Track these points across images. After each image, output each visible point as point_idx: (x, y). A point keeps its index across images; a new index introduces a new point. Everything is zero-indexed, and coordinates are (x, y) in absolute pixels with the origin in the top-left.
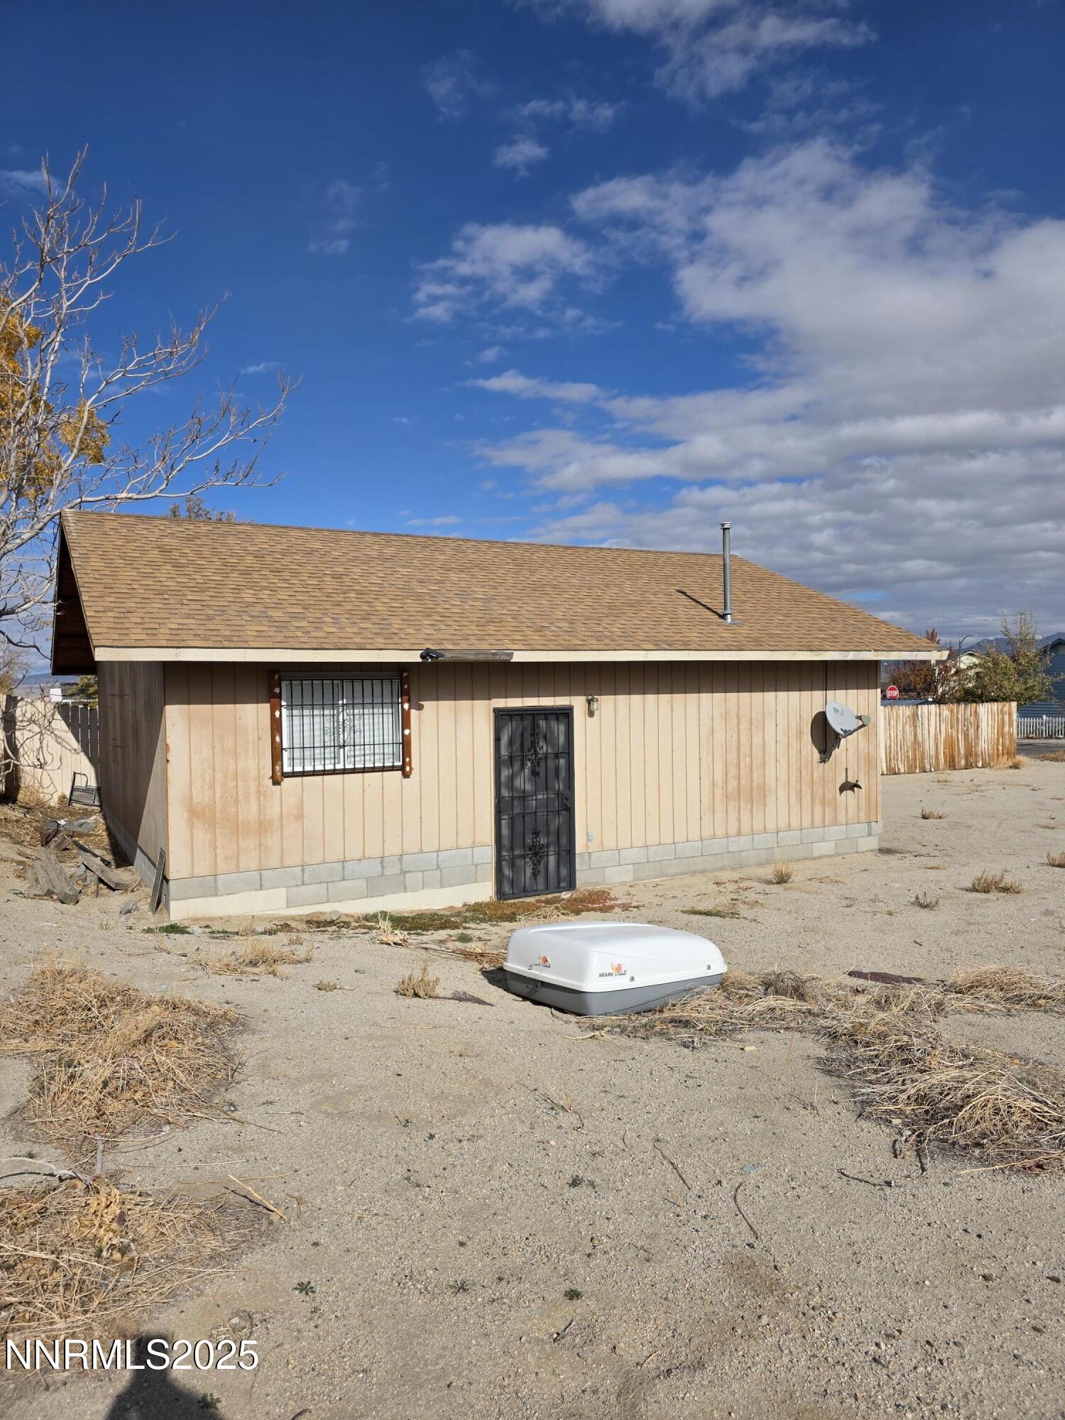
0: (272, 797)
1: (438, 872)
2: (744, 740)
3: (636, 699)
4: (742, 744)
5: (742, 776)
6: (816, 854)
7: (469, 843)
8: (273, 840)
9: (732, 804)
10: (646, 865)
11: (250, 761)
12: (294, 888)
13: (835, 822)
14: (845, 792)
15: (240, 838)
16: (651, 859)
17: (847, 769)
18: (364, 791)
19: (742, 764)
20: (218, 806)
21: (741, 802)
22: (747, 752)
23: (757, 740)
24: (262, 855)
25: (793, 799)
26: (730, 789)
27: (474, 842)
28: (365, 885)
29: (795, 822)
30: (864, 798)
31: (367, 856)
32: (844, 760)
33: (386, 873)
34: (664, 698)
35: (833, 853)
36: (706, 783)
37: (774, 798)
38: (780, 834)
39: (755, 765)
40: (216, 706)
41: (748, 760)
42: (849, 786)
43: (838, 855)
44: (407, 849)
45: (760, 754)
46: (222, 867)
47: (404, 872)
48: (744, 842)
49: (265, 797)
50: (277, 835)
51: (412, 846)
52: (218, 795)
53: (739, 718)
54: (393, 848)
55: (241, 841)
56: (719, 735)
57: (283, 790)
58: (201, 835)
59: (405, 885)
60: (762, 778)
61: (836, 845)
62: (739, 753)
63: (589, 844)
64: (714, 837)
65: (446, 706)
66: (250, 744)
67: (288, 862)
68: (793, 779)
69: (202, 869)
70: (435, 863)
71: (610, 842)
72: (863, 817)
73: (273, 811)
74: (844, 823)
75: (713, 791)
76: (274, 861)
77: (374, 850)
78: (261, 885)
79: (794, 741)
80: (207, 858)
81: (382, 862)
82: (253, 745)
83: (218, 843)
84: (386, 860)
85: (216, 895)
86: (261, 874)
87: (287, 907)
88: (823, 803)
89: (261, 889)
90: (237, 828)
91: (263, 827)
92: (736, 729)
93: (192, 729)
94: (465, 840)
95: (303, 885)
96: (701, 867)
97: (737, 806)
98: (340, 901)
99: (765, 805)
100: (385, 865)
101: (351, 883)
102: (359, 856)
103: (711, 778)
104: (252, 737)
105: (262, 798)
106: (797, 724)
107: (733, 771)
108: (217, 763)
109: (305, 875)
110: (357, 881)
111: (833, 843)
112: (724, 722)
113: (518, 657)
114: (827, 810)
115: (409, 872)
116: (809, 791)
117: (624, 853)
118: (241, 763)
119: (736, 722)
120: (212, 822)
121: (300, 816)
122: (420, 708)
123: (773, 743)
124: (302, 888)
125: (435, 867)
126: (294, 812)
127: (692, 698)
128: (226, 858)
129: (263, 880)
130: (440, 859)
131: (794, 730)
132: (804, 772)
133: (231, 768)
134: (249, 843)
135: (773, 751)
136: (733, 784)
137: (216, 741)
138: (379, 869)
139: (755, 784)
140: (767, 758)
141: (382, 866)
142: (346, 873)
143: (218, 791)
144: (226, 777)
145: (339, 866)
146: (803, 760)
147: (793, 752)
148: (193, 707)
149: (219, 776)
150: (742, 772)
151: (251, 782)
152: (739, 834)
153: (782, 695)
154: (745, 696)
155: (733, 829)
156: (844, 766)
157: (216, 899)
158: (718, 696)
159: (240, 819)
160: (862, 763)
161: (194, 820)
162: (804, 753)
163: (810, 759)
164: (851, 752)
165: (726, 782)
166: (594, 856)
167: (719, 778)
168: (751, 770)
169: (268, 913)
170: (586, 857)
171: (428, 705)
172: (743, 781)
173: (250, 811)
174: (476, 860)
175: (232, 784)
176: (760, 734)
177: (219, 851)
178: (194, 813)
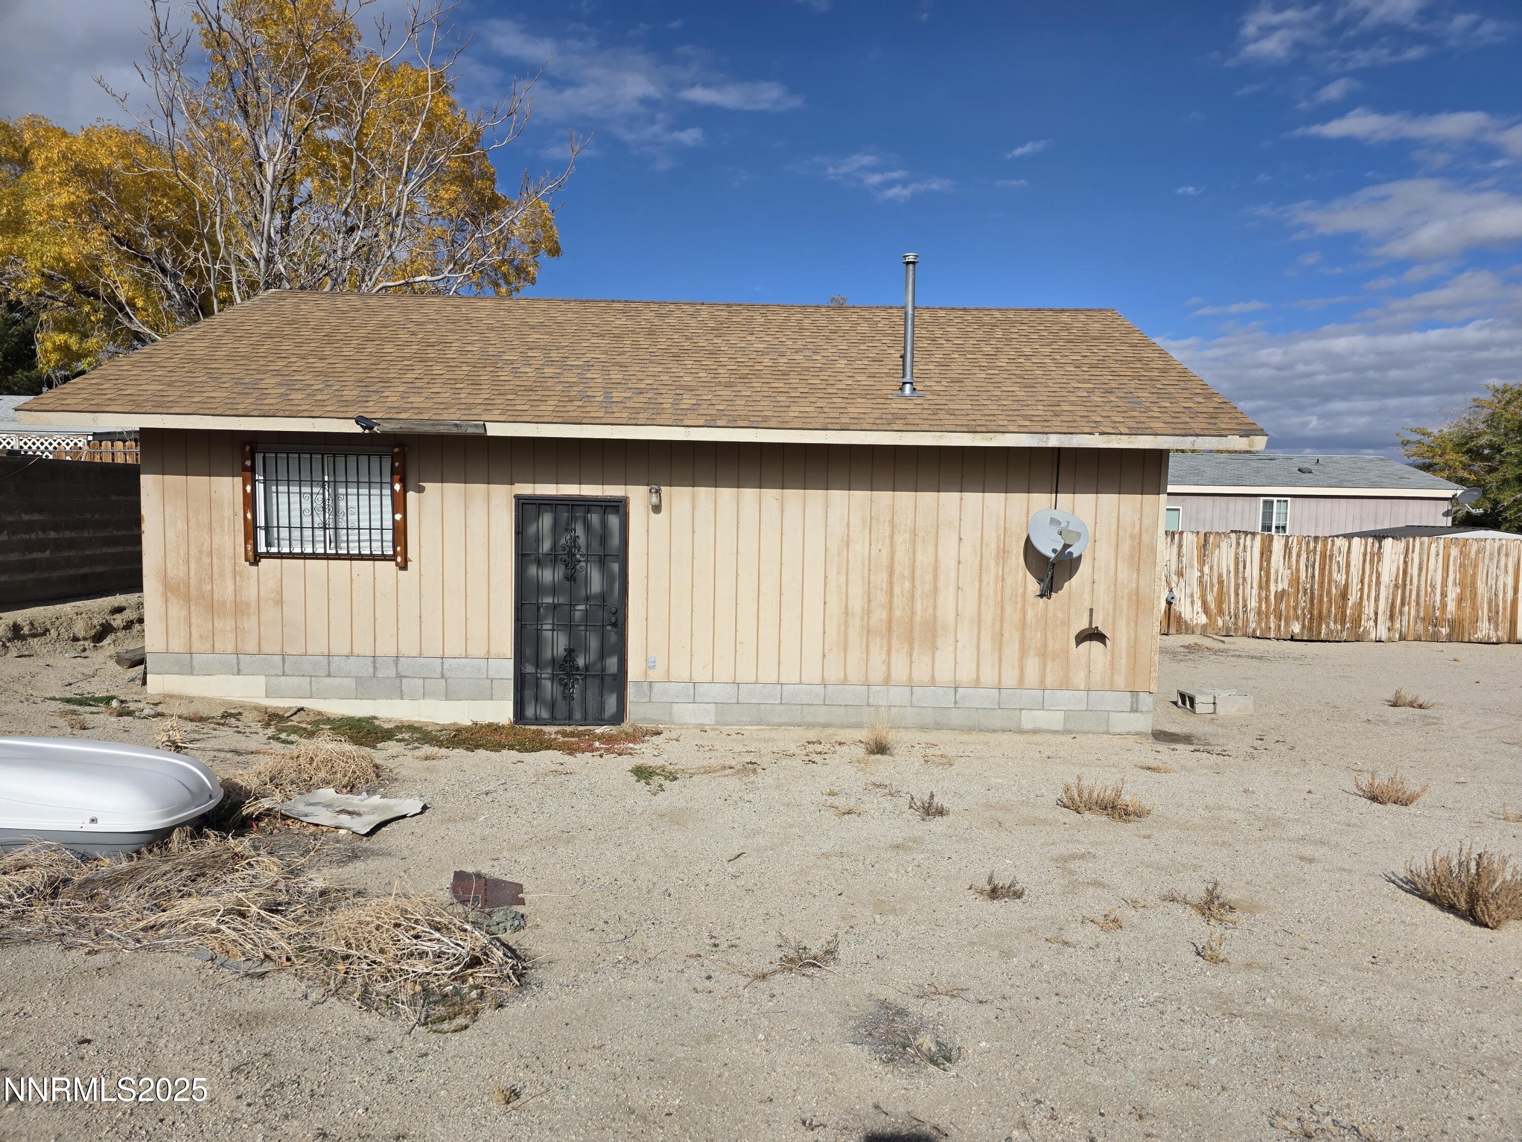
0: (248, 578)
1: (443, 681)
2: (901, 555)
3: (726, 494)
4: (897, 561)
5: (895, 606)
6: (1027, 725)
7: (483, 653)
8: (250, 623)
9: (877, 645)
10: (735, 707)
11: (226, 538)
12: (274, 678)
13: (1066, 685)
14: (1086, 644)
15: (215, 619)
16: (741, 700)
17: (1091, 610)
18: (352, 581)
19: (897, 590)
20: (193, 582)
21: (894, 641)
22: (906, 573)
23: (924, 558)
24: (239, 639)
25: (986, 644)
26: (874, 620)
27: (488, 652)
28: (354, 685)
29: (988, 674)
30: (1124, 655)
31: (356, 652)
32: (1087, 596)
33: (379, 674)
34: (771, 494)
35: (1061, 728)
36: (835, 608)
37: (952, 641)
38: (960, 690)
39: (918, 592)
40: (191, 478)
41: (907, 584)
42: (1093, 635)
43: (1069, 732)
44: (404, 650)
45: (929, 578)
46: (197, 646)
47: (400, 677)
48: (897, 695)
49: (241, 577)
50: (254, 619)
51: (409, 647)
52: (192, 572)
53: (893, 526)
54: (386, 648)
55: (216, 622)
56: (859, 548)
57: (261, 571)
58: (177, 611)
59: (402, 691)
60: (931, 611)
61: (1066, 719)
62: (891, 574)
63: (650, 672)
64: (845, 682)
65: (453, 490)
66: (226, 520)
67: (266, 649)
68: (989, 616)
69: (177, 645)
70: (439, 670)
71: (680, 671)
72: (1121, 681)
73: (250, 592)
74: (1082, 687)
75: (846, 621)
76: (252, 647)
77: (363, 647)
78: (239, 670)
79: (992, 563)
80: (182, 634)
81: (374, 662)
82: (229, 521)
83: (193, 620)
84: (378, 660)
85: (192, 674)
86: (238, 658)
87: (267, 697)
88: (1043, 654)
89: (238, 674)
90: (212, 608)
91: (239, 609)
92: (888, 541)
93: (166, 500)
94: (477, 648)
95: (283, 675)
96: (822, 720)
97: (885, 645)
98: (325, 699)
99: (934, 648)
100: (378, 666)
101: (338, 681)
102: (347, 651)
103: (844, 604)
104: (228, 513)
105: (238, 578)
106: (998, 538)
107: (881, 597)
108: (191, 536)
109: (286, 665)
110: (345, 679)
111: (1060, 716)
112: (867, 530)
113: (494, 430)
114: (1050, 665)
115: (406, 677)
116: (1016, 636)
117: (701, 689)
118: (216, 539)
119: (888, 531)
120: (187, 599)
121: (280, 602)
122: (421, 490)
123: (953, 564)
124: (283, 678)
125: (439, 675)
126: (272, 595)
127: (816, 496)
128: (201, 637)
129: (241, 664)
130: (445, 667)
131: (993, 546)
132: (1009, 608)
133: (206, 544)
134: (225, 624)
135: (953, 574)
136: (879, 616)
137: (191, 514)
138: (371, 670)
139: (918, 618)
140: (941, 584)
141: (374, 667)
142: (332, 670)
143: (193, 566)
144: (201, 552)
145: (324, 660)
146: (1008, 591)
147: (989, 578)
148: (168, 477)
149: (193, 551)
150: (895, 600)
151: (227, 560)
152: (887, 681)
153: (973, 498)
154: (905, 498)
155: (877, 674)
156: (1087, 605)
157: (192, 678)
158: (859, 496)
159: (216, 597)
160: (1124, 603)
161: (169, 594)
162: (1009, 581)
163: (1021, 590)
164: (1101, 588)
165: (868, 612)
166: (656, 687)
167: (857, 604)
168: (913, 597)
169: (246, 700)
170: (646, 686)
171: (431, 488)
172: (898, 613)
173: (225, 590)
174: (492, 673)
175: (207, 561)
176: (930, 550)
177: (194, 631)
178: (168, 588)
